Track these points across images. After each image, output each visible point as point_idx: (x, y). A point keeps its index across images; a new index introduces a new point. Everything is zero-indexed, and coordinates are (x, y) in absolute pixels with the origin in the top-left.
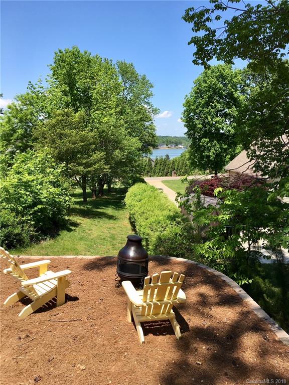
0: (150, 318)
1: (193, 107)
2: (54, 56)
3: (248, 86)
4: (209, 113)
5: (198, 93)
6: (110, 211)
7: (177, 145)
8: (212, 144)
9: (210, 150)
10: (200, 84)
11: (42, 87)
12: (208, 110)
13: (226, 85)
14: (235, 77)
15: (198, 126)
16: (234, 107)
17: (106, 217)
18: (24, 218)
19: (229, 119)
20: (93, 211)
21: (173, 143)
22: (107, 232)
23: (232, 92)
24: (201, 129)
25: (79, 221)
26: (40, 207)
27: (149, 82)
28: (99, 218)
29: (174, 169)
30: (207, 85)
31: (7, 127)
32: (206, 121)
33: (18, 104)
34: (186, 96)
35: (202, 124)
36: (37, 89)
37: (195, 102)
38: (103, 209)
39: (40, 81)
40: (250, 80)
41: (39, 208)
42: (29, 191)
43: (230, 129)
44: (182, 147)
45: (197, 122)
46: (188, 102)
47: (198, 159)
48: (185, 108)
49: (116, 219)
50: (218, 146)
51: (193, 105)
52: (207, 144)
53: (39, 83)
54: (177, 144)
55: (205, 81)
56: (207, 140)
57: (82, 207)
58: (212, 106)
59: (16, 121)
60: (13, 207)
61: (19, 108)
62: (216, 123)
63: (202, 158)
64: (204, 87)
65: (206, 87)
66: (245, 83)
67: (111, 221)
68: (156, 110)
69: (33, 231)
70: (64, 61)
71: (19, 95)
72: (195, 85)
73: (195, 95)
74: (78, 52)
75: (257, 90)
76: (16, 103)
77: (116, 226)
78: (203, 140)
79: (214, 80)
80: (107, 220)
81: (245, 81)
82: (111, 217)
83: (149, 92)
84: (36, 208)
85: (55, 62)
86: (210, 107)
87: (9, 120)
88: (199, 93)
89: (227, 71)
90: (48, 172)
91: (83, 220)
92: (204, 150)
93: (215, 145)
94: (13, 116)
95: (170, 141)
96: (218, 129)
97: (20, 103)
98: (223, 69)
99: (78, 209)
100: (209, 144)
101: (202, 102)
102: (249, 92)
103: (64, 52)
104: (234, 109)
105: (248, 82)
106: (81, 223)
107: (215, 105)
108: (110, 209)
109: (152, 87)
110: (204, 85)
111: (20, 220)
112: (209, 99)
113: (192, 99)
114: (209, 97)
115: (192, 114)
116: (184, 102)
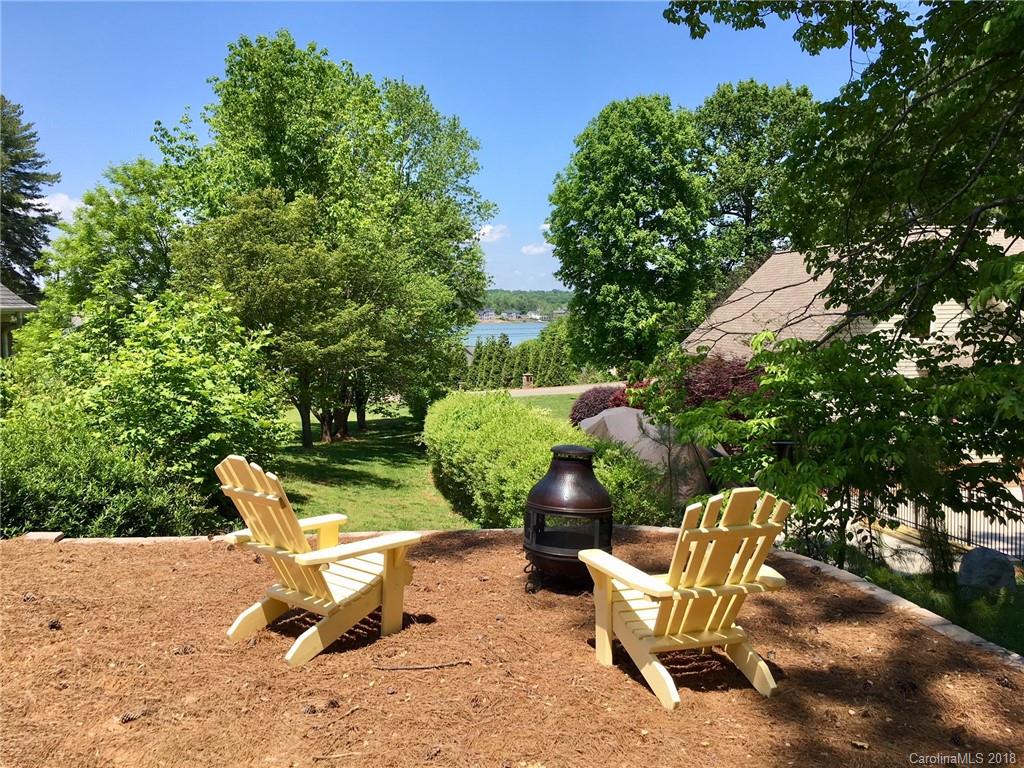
0: (679, 641)
1: (576, 205)
2: (226, 53)
3: (710, 151)
4: (619, 219)
5: (588, 168)
6: (378, 468)
7: (523, 313)
8: (627, 298)
9: (624, 313)
10: (590, 146)
11: (192, 138)
12: (616, 210)
13: (657, 149)
14: (680, 128)
15: (592, 252)
16: (679, 203)
17: (373, 482)
18: (175, 468)
19: (669, 235)
20: (335, 470)
21: (513, 306)
22: (388, 515)
23: (673, 167)
24: (597, 262)
25: (303, 492)
26: (216, 436)
27: (468, 136)
28: (355, 484)
29: (527, 369)
30: (609, 148)
31: (84, 250)
32: (612, 239)
33: (115, 191)
34: (558, 176)
35: (600, 248)
36: (179, 143)
37: (581, 190)
38: (358, 463)
39: (186, 122)
40: (715, 138)
41: (212, 442)
42: (186, 394)
43: (672, 258)
44: (538, 317)
45: (587, 242)
46: (562, 192)
47: (592, 340)
48: (555, 207)
49: (399, 486)
50: (644, 304)
51: (576, 200)
52: (616, 298)
53: (182, 127)
54: (523, 310)
55: (604, 140)
56: (615, 288)
57: (303, 460)
58: (624, 201)
59: (109, 235)
60: (143, 436)
61: (117, 202)
62: (636, 243)
63: (602, 334)
64: (604, 153)
65: (609, 153)
66: (703, 146)
67: (389, 492)
68: (488, 208)
69: (200, 504)
70: (253, 68)
71: (119, 166)
72: (579, 148)
73: (579, 174)
74: (292, 47)
75: (734, 163)
76: (110, 188)
77: (407, 503)
78: (604, 288)
79: (629, 136)
80: (377, 490)
81: (703, 140)
82: (385, 483)
83: (469, 161)
84: (204, 442)
85: (230, 72)
86: (620, 204)
87: (90, 232)
88: (590, 168)
89: (658, 112)
90: (225, 350)
91: (315, 490)
92: (608, 314)
93: (637, 301)
94: (99, 223)
95: (506, 303)
96: (641, 260)
97: (120, 188)
98: (650, 109)
99: (292, 464)
100: (621, 299)
101: (600, 192)
102: (714, 168)
103: (255, 45)
104: (680, 209)
105: (710, 142)
106: (310, 496)
107: (632, 199)
108: (376, 464)
109: (477, 147)
110: (603, 147)
111: (161, 474)
112: (616, 184)
113: (572, 184)
114: (616, 179)
115: (572, 223)
116: (552, 190)
